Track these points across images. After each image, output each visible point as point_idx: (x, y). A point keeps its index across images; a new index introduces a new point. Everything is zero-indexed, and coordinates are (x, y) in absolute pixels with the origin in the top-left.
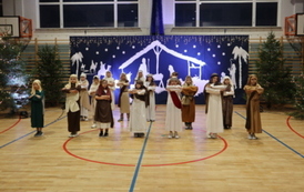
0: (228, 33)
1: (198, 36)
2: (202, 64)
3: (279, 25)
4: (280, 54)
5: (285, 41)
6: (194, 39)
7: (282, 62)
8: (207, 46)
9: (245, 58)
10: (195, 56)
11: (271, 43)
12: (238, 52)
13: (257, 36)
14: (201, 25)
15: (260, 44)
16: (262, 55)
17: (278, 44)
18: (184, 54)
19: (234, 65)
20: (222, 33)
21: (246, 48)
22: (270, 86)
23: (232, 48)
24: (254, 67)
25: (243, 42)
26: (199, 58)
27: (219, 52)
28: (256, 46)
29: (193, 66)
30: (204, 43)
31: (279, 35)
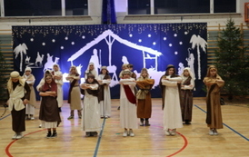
0: (185, 21)
1: (153, 25)
2: (158, 54)
3: (238, 11)
4: (240, 42)
5: (245, 28)
6: (148, 28)
7: (243, 51)
8: (162, 35)
9: (203, 46)
10: (150, 46)
11: (231, 31)
12: (196, 40)
13: (216, 23)
14: (156, 12)
15: (219, 32)
16: (222, 44)
17: (238, 32)
18: (139, 44)
19: (192, 55)
20: (179, 21)
21: (204, 37)
22: (231, 77)
23: (189, 37)
24: (213, 57)
25: (201, 30)
26: (155, 48)
27: (175, 41)
28: (215, 34)
29: (149, 57)
30: (160, 31)
31: (239, 22)
